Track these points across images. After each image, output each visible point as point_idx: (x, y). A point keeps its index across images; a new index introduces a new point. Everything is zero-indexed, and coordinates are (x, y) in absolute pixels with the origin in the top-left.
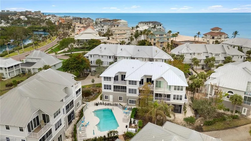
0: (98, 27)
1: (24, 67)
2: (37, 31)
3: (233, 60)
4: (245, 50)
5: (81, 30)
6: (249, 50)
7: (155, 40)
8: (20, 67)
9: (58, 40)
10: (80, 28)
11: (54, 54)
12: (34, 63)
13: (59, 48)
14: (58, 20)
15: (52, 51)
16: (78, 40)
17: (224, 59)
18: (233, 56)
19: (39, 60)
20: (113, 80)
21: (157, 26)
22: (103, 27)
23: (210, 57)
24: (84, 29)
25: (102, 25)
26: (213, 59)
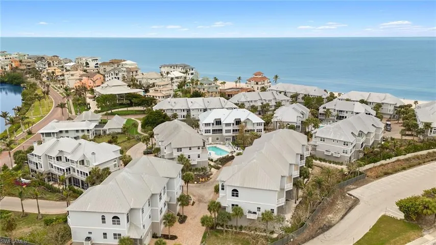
1: (97, 129)
3: (283, 104)
4: (289, 95)
6: (292, 94)
7: (204, 89)
8: (94, 129)
17: (275, 104)
18: (282, 101)
20: (211, 125)
21: (189, 70)
22: (117, 74)
23: (265, 103)
25: (117, 72)
26: (268, 105)
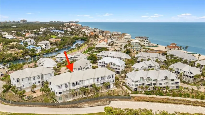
0: (110, 40)
1: (74, 58)
2: (77, 40)
5: (100, 41)
7: (133, 49)
8: (73, 58)
9: (88, 47)
10: (100, 40)
11: (85, 54)
12: (77, 57)
13: (88, 51)
14: (90, 33)
15: (84, 53)
16: (97, 48)
19: (79, 56)
20: (101, 63)
21: (145, 40)
24: (102, 40)
25: (112, 39)
